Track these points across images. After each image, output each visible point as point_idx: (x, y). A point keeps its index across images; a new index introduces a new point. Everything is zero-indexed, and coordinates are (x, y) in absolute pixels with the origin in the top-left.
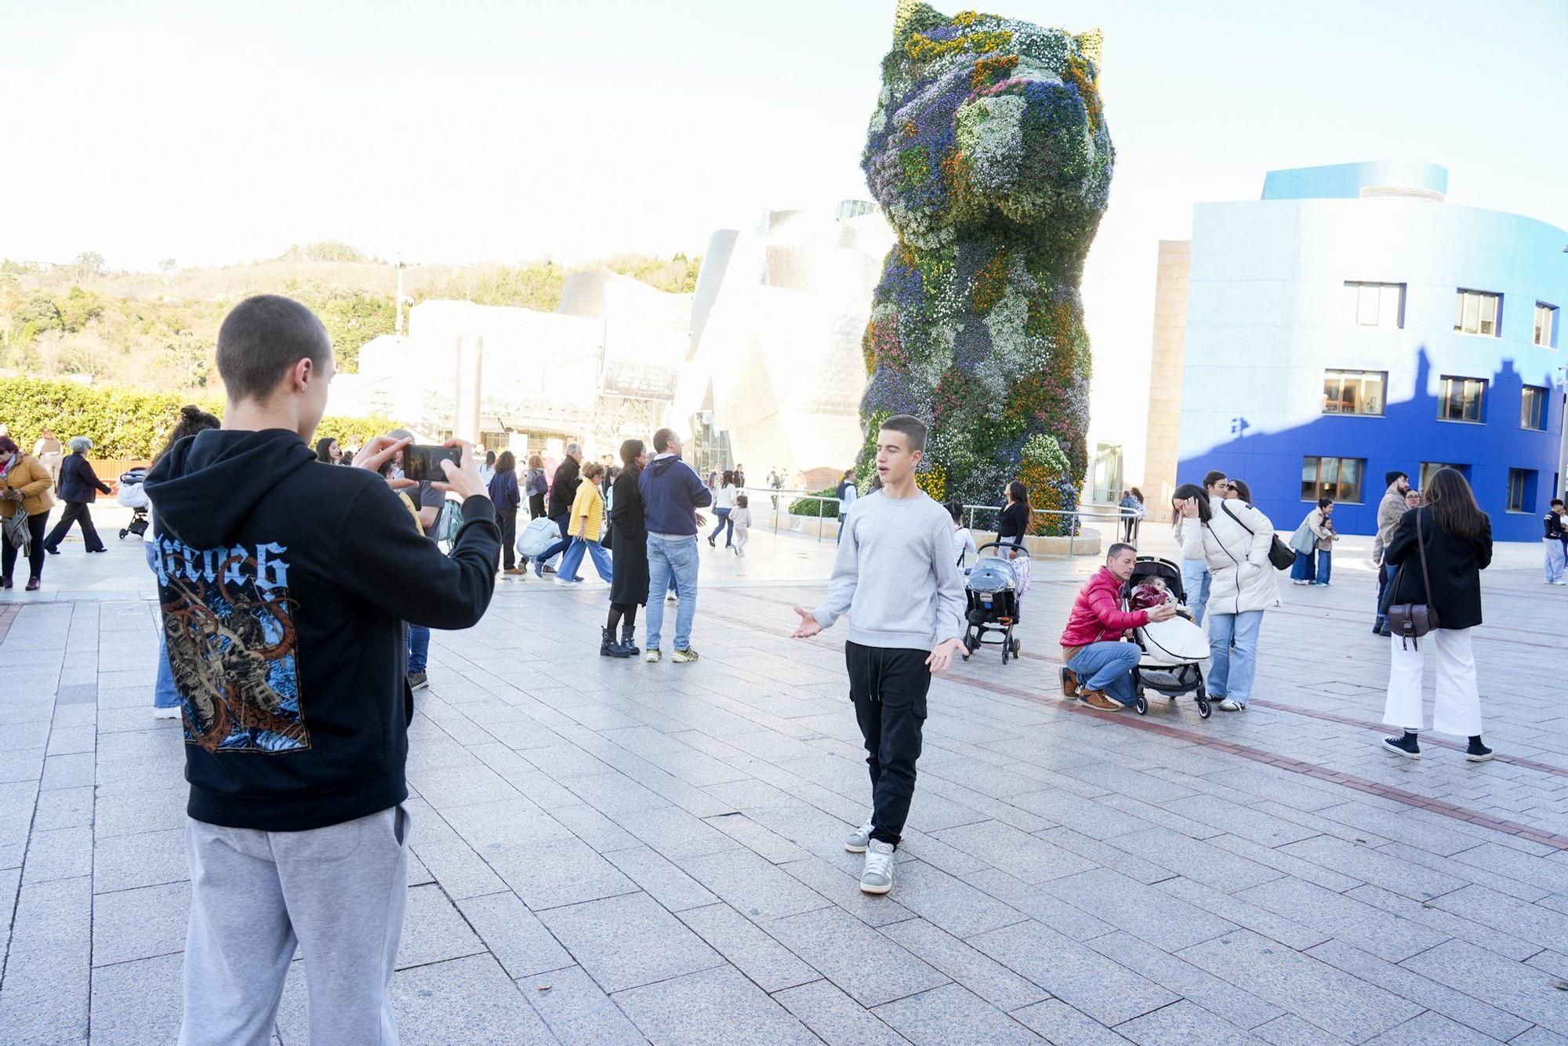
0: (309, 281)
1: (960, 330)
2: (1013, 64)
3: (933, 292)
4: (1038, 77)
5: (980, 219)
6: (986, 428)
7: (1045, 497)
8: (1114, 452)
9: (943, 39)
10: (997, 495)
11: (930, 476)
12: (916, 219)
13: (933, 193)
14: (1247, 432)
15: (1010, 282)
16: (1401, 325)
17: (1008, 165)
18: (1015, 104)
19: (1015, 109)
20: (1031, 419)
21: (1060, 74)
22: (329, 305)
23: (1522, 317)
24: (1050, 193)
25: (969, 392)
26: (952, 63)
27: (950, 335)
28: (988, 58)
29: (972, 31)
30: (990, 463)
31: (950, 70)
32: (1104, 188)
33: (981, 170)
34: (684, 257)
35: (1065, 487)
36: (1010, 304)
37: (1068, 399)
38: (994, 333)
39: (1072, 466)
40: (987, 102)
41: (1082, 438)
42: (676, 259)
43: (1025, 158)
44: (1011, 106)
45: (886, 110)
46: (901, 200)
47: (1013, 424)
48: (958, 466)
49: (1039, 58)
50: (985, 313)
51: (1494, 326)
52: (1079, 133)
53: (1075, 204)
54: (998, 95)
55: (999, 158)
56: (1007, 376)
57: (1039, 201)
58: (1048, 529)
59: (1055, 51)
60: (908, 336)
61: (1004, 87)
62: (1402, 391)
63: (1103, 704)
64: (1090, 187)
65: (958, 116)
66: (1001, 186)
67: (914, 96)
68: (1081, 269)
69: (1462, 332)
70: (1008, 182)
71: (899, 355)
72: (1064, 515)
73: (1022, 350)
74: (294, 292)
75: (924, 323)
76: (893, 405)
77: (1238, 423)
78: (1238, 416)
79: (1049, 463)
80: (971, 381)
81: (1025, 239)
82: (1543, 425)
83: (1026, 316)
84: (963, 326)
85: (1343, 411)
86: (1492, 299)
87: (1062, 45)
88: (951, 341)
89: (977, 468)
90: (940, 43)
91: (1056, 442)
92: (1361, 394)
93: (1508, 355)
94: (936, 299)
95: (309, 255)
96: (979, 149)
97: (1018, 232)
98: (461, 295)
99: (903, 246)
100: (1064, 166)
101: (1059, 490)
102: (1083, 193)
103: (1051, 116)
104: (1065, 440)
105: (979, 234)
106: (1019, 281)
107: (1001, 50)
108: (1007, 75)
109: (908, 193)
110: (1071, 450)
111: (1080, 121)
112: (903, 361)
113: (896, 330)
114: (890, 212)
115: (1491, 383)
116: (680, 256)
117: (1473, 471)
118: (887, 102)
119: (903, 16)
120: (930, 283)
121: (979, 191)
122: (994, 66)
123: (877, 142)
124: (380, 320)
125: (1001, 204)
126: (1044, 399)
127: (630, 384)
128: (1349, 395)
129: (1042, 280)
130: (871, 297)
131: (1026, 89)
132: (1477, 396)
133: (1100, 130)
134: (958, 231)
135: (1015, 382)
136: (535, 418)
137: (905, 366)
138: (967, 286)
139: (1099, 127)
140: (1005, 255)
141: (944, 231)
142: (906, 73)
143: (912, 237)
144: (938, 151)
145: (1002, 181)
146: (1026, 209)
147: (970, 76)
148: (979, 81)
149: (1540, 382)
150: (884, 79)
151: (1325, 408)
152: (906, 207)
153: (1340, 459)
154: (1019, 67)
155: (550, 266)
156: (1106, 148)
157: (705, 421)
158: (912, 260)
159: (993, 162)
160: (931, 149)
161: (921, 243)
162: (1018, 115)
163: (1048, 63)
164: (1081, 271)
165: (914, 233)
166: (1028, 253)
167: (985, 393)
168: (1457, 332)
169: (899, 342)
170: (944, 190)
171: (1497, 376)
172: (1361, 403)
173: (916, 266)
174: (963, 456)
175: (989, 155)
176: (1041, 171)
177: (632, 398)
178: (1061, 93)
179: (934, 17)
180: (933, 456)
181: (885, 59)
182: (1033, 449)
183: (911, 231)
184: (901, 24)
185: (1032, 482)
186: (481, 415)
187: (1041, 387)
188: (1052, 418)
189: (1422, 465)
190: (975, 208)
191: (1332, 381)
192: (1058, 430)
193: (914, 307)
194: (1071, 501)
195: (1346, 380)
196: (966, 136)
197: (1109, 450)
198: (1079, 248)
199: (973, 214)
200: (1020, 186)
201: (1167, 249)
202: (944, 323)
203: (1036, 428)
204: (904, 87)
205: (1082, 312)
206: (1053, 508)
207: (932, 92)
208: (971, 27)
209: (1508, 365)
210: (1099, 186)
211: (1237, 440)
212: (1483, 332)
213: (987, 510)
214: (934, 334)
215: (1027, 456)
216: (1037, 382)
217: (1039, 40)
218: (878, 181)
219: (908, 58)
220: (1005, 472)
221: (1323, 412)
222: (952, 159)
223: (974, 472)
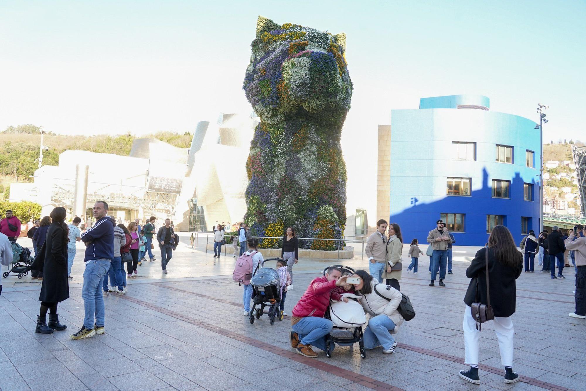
0: (17, 142)
1: (288, 160)
2: (306, 45)
3: (275, 143)
4: (316, 50)
5: (294, 111)
6: (301, 203)
7: (327, 233)
8: (363, 213)
9: (277, 34)
10: (307, 232)
11: (276, 225)
12: (267, 111)
13: (273, 99)
14: (417, 203)
15: (309, 138)
16: (475, 159)
17: (305, 87)
18: (306, 61)
19: (307, 63)
20: (320, 198)
21: (327, 50)
22: (26, 153)
23: (521, 156)
24: (323, 100)
25: (293, 187)
26: (281, 44)
27: (284, 162)
28: (296, 42)
29: (289, 31)
30: (303, 218)
31: (280, 47)
32: (347, 98)
33: (293, 89)
34: (189, 134)
35: (336, 228)
36: (309, 148)
37: (336, 189)
38: (303, 161)
39: (339, 219)
40: (294, 60)
41: (344, 207)
42: (186, 134)
43: (312, 84)
44: (305, 62)
45: (254, 64)
46: (260, 103)
47: (312, 201)
48: (289, 220)
49: (317, 43)
50: (298, 152)
51: (511, 159)
52: (335, 74)
53: (334, 105)
54: (299, 57)
55: (301, 84)
56: (309, 179)
57: (319, 103)
58: (329, 247)
59: (324, 40)
60: (265, 162)
61: (302, 54)
62: (477, 185)
63: (309, 354)
64: (341, 97)
65: (283, 66)
66: (301, 96)
67: (265, 58)
68: (340, 133)
69: (499, 162)
70: (305, 94)
71: (261, 171)
72: (336, 241)
73: (315, 168)
74: (10, 147)
75: (272, 157)
76: (259, 193)
77: (413, 200)
78: (413, 197)
79: (329, 218)
80: (293, 182)
81: (315, 120)
82: (533, 199)
83: (316, 153)
84: (289, 158)
85: (455, 194)
86: (509, 149)
87: (327, 37)
88: (284, 165)
89: (297, 221)
90: (276, 36)
91: (332, 209)
92: (462, 186)
93: (518, 171)
94: (277, 146)
95: (18, 131)
96: (291, 80)
97: (311, 117)
98: (88, 149)
99: (262, 123)
100: (329, 88)
101: (334, 229)
102: (337, 100)
103: (322, 66)
104: (336, 207)
105: (294, 117)
106: (313, 138)
107: (301, 39)
108: (304, 49)
109: (263, 100)
110: (338, 211)
111: (334, 69)
112: (263, 173)
113: (260, 159)
114: (255, 108)
115: (512, 182)
116: (187, 133)
117: (507, 218)
118: (254, 61)
119: (260, 24)
120: (274, 138)
121: (292, 98)
122: (298, 45)
123: (249, 78)
124: (49, 159)
125: (302, 104)
126: (326, 190)
127: (160, 187)
128: (457, 187)
129: (323, 138)
130: (249, 145)
131: (311, 55)
132: (506, 188)
133: (345, 74)
134: (285, 116)
135: (313, 182)
136: (116, 202)
137: (264, 175)
138: (290, 140)
139: (344, 72)
140: (306, 126)
141: (279, 116)
142: (262, 49)
143: (266, 119)
144: (275, 81)
145: (302, 94)
146: (313, 106)
147: (288, 49)
148: (292, 51)
149: (530, 181)
150: (253, 51)
151: (448, 193)
152: (262, 105)
153: (455, 214)
154: (309, 46)
155: (130, 137)
156: (348, 82)
157: (194, 202)
158: (266, 129)
159: (298, 86)
160: (272, 80)
161: (269, 121)
162: (308, 65)
163: (321, 45)
164: (340, 134)
165: (266, 117)
166: (316, 126)
167: (300, 187)
168: (497, 162)
169: (262, 165)
170: (278, 98)
171: (514, 179)
172: (462, 191)
173: (268, 132)
174: (291, 215)
175: (296, 83)
176: (319, 90)
177: (162, 193)
178: (326, 56)
179: (274, 25)
180: (277, 215)
181: (253, 42)
182: (322, 212)
183: (265, 116)
184: (259, 28)
185: (321, 226)
186: (87, 201)
187: (324, 184)
188: (330, 198)
189: (488, 216)
190: (292, 106)
191: (451, 182)
192: (333, 203)
193: (268, 150)
194: (339, 234)
195: (455, 182)
196: (286, 74)
197: (362, 212)
198: (338, 124)
199: (291, 109)
200: (310, 96)
201: (381, 128)
202: (281, 157)
203: (323, 202)
204: (261, 54)
205: (341, 152)
206: (331, 238)
207: (272, 56)
208: (289, 30)
209: (517, 175)
210: (345, 97)
211: (413, 207)
212: (507, 162)
213: (302, 239)
214: (276, 161)
215: (319, 215)
216: (322, 182)
217: (317, 35)
218: (250, 94)
219: (262, 42)
220: (310, 222)
221: (447, 195)
222: (281, 85)
223: (296, 222)
